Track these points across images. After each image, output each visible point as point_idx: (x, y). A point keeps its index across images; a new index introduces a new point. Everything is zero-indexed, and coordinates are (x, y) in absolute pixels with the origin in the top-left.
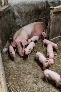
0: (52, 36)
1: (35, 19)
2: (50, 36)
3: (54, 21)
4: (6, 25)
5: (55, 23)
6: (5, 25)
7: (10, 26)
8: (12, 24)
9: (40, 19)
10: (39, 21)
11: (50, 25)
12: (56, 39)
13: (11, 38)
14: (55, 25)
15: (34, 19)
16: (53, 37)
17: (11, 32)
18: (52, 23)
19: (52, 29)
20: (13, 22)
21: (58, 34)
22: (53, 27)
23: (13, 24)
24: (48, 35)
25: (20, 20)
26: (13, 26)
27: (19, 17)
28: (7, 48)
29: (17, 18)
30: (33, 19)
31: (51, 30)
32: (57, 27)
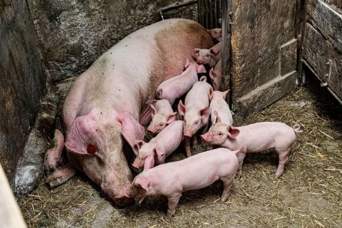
0: (248, 80)
1: (151, 7)
2: (237, 81)
3: (246, 9)
4: (16, 54)
5: (252, 19)
6: (11, 55)
7: (33, 53)
8: (41, 46)
9: (173, 5)
10: (173, 16)
11: (230, 32)
12: (266, 91)
13: (45, 115)
14: (252, 27)
15: (144, 8)
16: (253, 86)
17: (43, 83)
18: (240, 23)
19: (241, 47)
20: (46, 36)
21: (273, 67)
22: (243, 39)
23: (48, 45)
24: (227, 77)
25: (81, 18)
26: (48, 54)
27: (73, 7)
28: (32, 167)
29: (65, 13)
30: (141, 9)
31: (237, 53)
32: (264, 35)
